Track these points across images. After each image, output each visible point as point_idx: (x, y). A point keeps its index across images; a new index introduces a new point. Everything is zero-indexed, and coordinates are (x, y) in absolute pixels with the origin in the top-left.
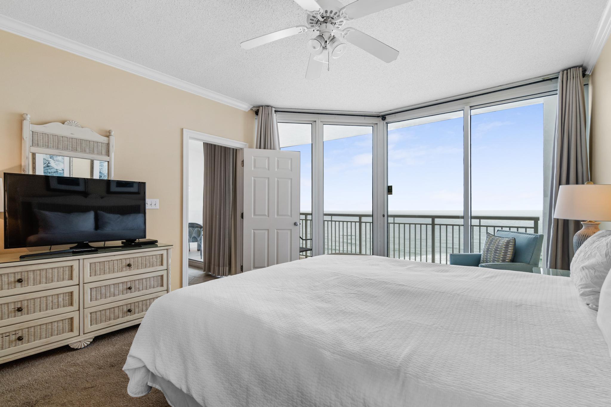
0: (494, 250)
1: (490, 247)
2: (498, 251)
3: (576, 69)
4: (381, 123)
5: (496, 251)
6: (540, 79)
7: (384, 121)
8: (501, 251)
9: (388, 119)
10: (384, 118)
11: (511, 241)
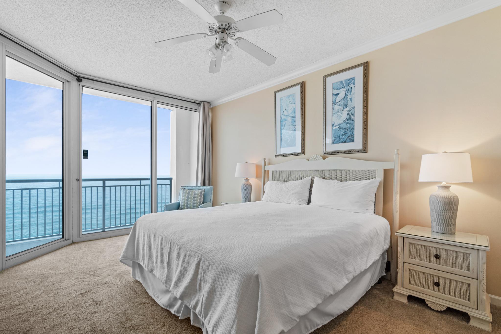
0: (193, 197)
1: (189, 196)
2: (196, 198)
3: (205, 103)
4: (75, 83)
5: (194, 198)
6: (193, 101)
7: (79, 83)
8: (198, 199)
9: (84, 82)
10: (79, 79)
11: (203, 191)
